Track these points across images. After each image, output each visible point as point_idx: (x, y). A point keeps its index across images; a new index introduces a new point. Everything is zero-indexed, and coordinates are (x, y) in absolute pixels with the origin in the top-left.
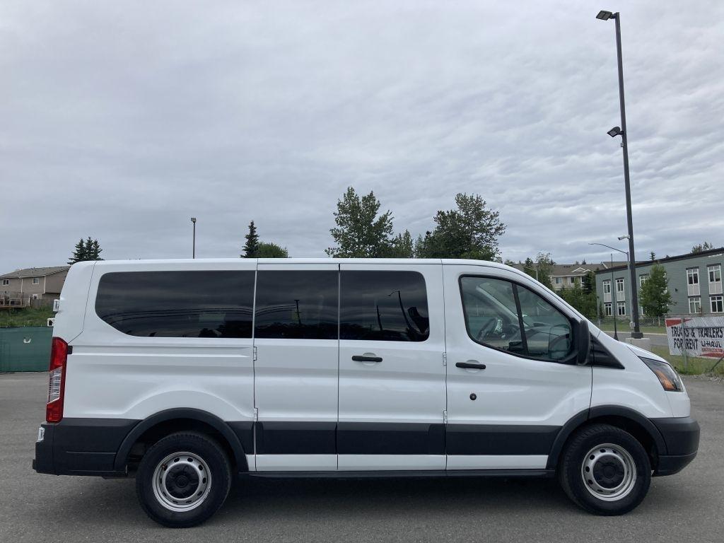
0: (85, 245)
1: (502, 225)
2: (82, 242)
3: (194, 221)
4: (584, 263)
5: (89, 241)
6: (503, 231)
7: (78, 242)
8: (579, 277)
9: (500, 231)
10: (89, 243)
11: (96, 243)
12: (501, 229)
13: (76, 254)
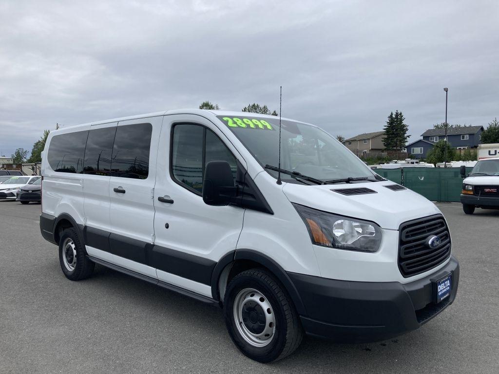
0: (394, 116)
2: (392, 114)
3: (446, 90)
5: (397, 113)
7: (389, 115)
10: (397, 114)
11: (401, 114)
13: (388, 123)
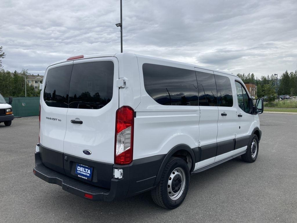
1: (4, 53)
4: (38, 75)
6: (4, 56)
8: (39, 81)
9: (3, 56)
12: (3, 55)
